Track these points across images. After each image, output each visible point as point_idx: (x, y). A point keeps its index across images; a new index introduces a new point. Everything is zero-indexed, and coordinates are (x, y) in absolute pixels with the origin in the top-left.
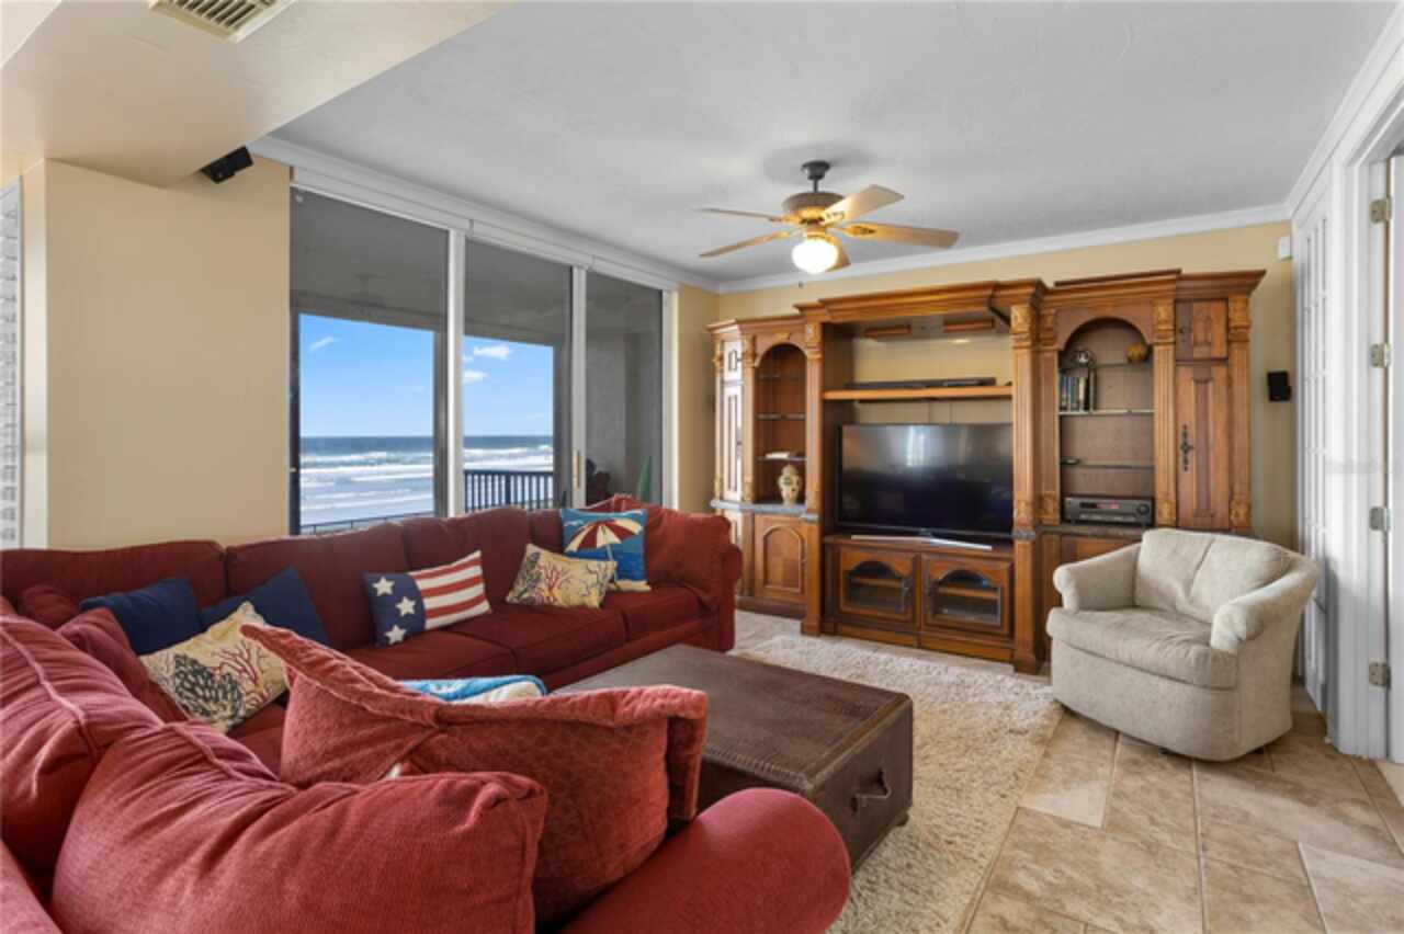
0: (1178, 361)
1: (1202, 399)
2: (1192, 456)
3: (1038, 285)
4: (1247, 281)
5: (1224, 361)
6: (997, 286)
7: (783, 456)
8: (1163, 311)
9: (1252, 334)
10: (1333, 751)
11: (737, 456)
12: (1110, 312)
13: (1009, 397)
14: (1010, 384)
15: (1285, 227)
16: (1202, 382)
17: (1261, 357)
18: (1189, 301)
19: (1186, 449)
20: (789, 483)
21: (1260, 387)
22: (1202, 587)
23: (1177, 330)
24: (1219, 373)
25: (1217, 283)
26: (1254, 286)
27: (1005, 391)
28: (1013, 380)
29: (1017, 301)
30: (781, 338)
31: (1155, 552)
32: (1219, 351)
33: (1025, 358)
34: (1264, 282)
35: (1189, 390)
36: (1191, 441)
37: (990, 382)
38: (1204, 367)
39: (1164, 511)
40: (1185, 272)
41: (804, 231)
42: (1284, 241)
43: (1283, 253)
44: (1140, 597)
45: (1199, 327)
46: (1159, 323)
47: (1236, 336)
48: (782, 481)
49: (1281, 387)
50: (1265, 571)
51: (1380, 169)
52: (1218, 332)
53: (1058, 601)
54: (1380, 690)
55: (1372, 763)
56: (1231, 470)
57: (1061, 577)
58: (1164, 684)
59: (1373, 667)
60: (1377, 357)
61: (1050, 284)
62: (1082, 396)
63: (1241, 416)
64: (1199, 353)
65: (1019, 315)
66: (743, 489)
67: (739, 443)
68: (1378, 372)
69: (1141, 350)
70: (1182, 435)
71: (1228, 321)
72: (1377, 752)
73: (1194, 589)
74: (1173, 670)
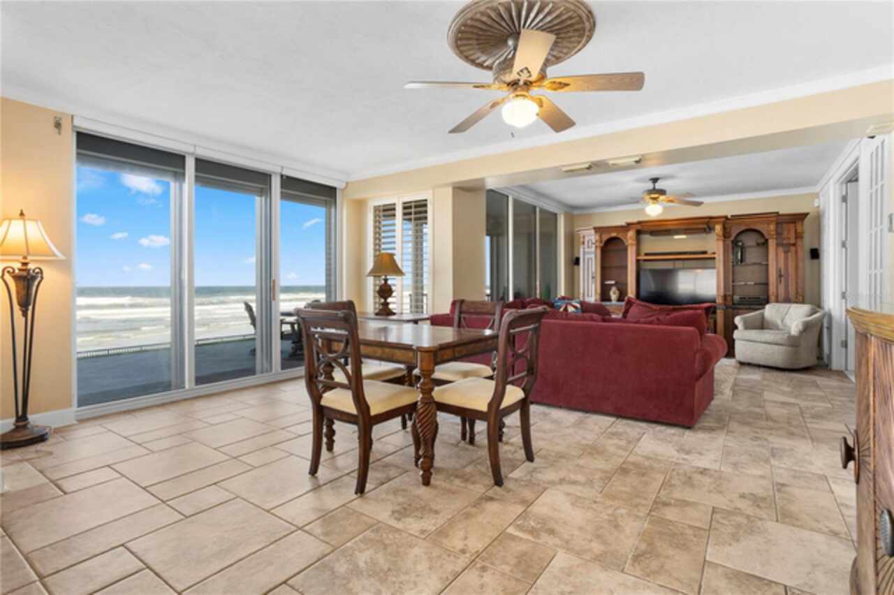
0: (778, 245)
1: (786, 259)
2: (783, 279)
3: (726, 218)
4: (802, 217)
5: (794, 245)
6: (711, 218)
7: (613, 282)
8: (772, 227)
9: (804, 235)
10: (830, 370)
11: (592, 282)
12: (753, 227)
13: (714, 258)
14: (714, 253)
15: (817, 195)
16: (786, 252)
17: (807, 243)
18: (782, 223)
19: (780, 276)
20: (614, 293)
21: (808, 255)
22: (787, 321)
23: (778, 234)
24: (793, 249)
25: (792, 217)
26: (805, 217)
27: (712, 256)
28: (715, 251)
29: (718, 223)
30: (614, 235)
31: (770, 311)
32: (792, 241)
33: (721, 244)
34: (808, 216)
35: (782, 255)
36: (783, 273)
37: (705, 253)
38: (788, 247)
39: (772, 298)
40: (781, 213)
41: (651, 201)
42: (816, 200)
43: (816, 205)
44: (765, 325)
45: (785, 233)
46: (771, 231)
47: (799, 236)
48: (611, 293)
49: (815, 254)
50: (808, 314)
51: (844, 185)
52: (792, 234)
53: (736, 327)
54: (844, 349)
55: (842, 372)
56: (797, 284)
57: (738, 320)
58: (776, 347)
59: (842, 342)
60: (844, 245)
61: (729, 217)
62: (739, 257)
63: (801, 265)
64: (785, 242)
65: (718, 228)
66: (595, 296)
67: (593, 278)
68: (844, 250)
69: (762, 240)
70: (779, 271)
71: (796, 231)
72: (843, 368)
73: (784, 321)
74: (780, 342)
